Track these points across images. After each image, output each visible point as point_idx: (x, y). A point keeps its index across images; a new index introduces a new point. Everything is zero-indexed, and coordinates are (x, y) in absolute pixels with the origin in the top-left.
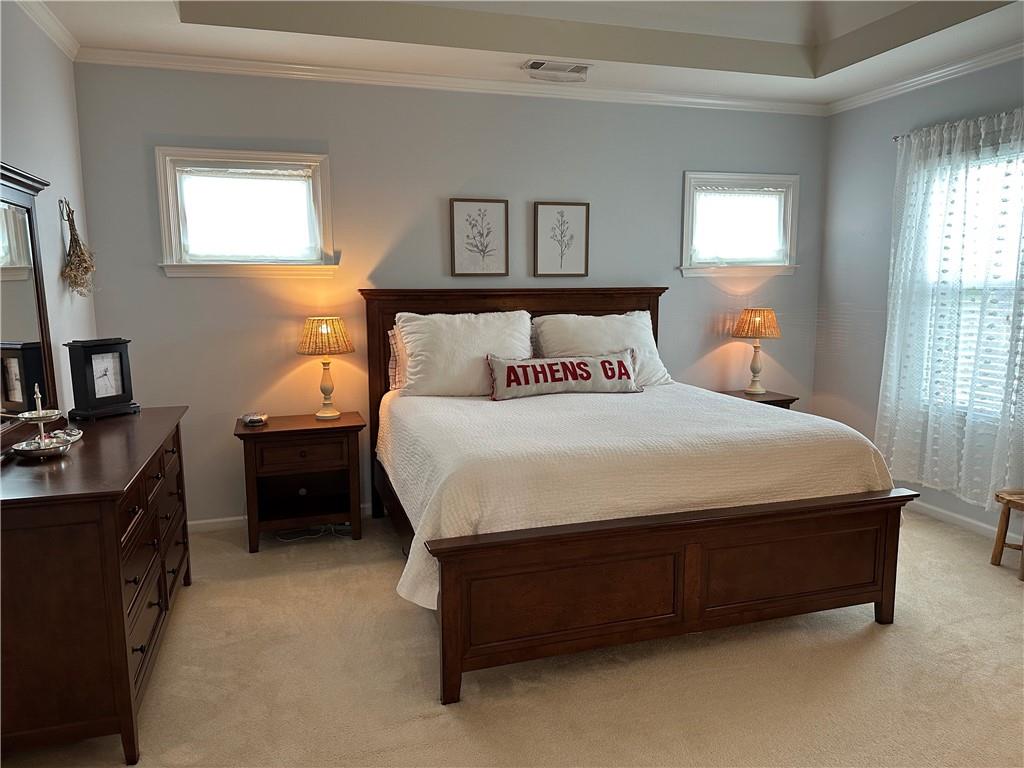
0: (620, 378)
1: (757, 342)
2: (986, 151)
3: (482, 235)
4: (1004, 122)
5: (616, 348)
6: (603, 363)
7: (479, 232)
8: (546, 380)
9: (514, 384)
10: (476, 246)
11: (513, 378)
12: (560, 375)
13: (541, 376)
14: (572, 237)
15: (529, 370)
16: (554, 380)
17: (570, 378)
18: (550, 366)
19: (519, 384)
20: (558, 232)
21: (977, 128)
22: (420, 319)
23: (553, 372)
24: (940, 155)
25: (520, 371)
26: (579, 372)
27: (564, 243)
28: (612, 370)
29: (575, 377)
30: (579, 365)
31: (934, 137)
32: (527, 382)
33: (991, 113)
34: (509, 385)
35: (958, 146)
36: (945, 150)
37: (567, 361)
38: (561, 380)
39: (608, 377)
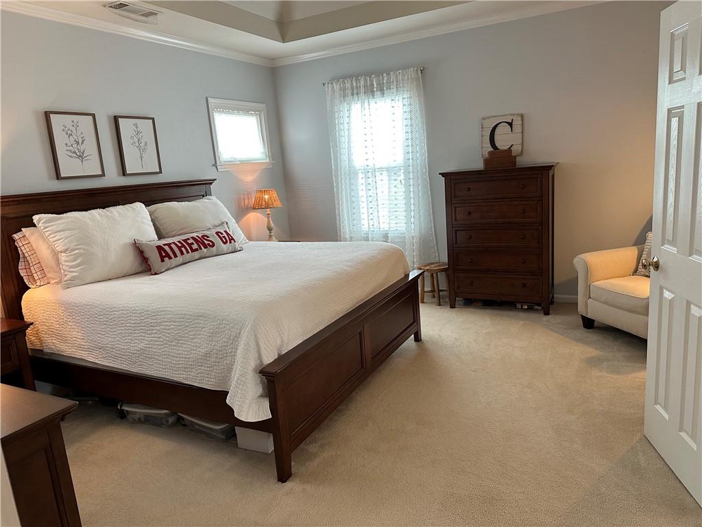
0: (230, 243)
1: (268, 211)
2: (378, 94)
3: (78, 143)
4: (385, 78)
5: (217, 223)
6: (217, 233)
7: (75, 141)
8: (188, 252)
9: (166, 259)
10: (75, 152)
11: (164, 254)
12: (195, 246)
13: (183, 249)
14: (146, 143)
15: (173, 246)
16: (193, 251)
17: (203, 248)
18: (185, 241)
19: (170, 258)
20: (136, 140)
21: (372, 81)
22: (62, 218)
23: (190, 245)
24: (353, 95)
25: (167, 248)
26: (206, 242)
27: (142, 149)
28: (224, 237)
29: (206, 247)
30: (203, 236)
31: (348, 85)
32: (176, 256)
33: (379, 73)
34: (163, 261)
35: (362, 90)
36: (355, 92)
37: (194, 235)
38: (197, 250)
39: (225, 243)
